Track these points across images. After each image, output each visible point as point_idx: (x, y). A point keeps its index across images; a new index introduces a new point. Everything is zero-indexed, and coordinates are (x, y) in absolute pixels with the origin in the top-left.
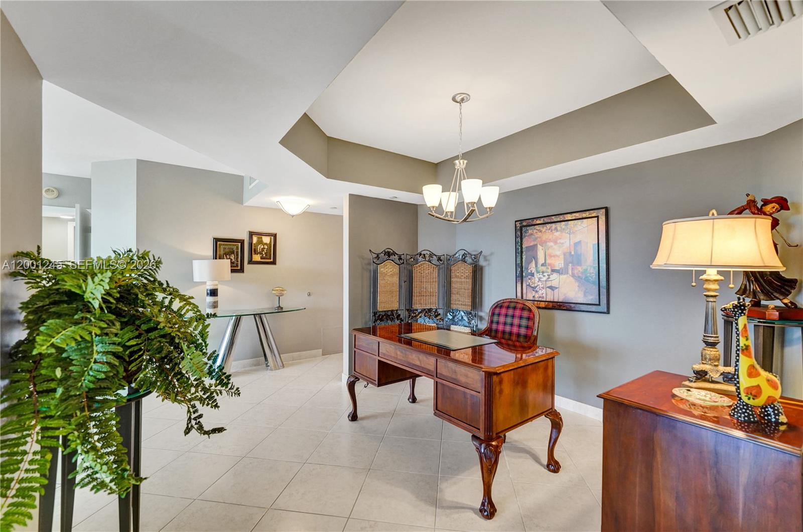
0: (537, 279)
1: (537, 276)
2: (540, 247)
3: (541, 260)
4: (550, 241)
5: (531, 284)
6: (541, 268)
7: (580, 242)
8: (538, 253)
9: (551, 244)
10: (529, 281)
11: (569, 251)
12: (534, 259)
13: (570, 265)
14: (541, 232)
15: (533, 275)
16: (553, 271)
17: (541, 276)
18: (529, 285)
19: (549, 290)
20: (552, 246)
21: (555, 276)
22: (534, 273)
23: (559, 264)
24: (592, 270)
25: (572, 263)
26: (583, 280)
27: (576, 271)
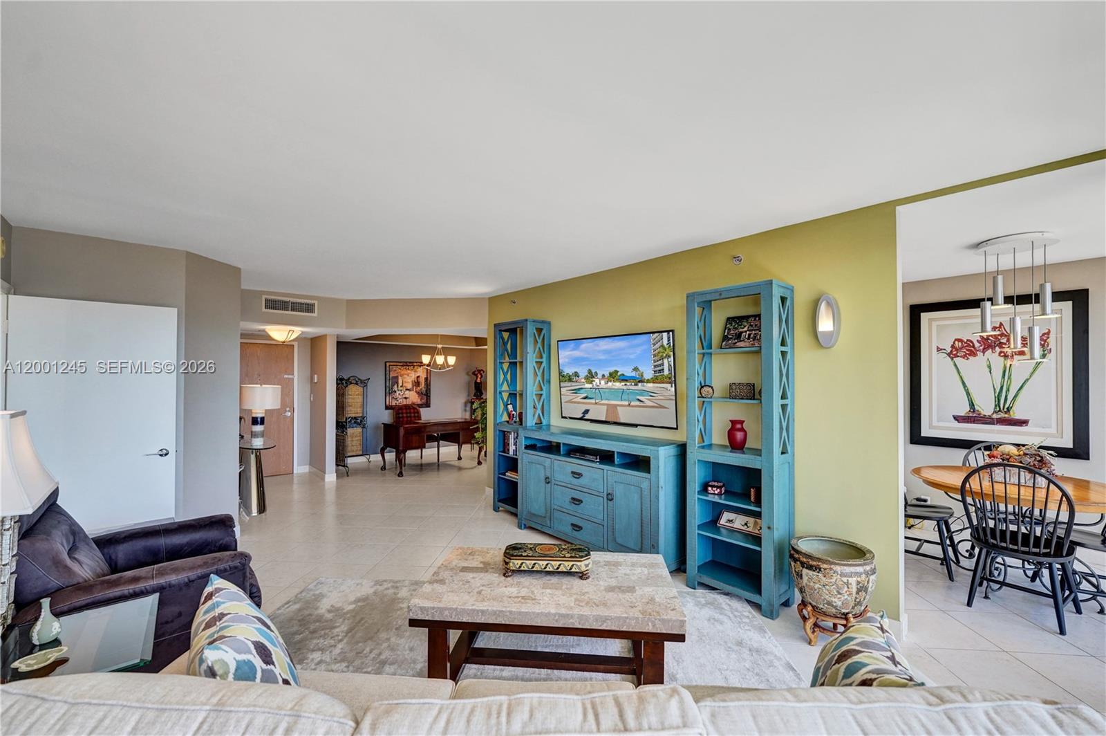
1: (398, 393)
2: (400, 377)
3: (400, 384)
4: (405, 374)
6: (400, 388)
8: (399, 380)
9: (406, 376)
10: (394, 395)
11: (414, 380)
12: (397, 383)
14: (401, 369)
15: (395, 392)
16: (407, 389)
17: (400, 392)
18: (393, 397)
19: (404, 400)
21: (407, 392)
23: (410, 386)
24: (424, 389)
25: (416, 385)
26: (420, 393)
27: (417, 390)
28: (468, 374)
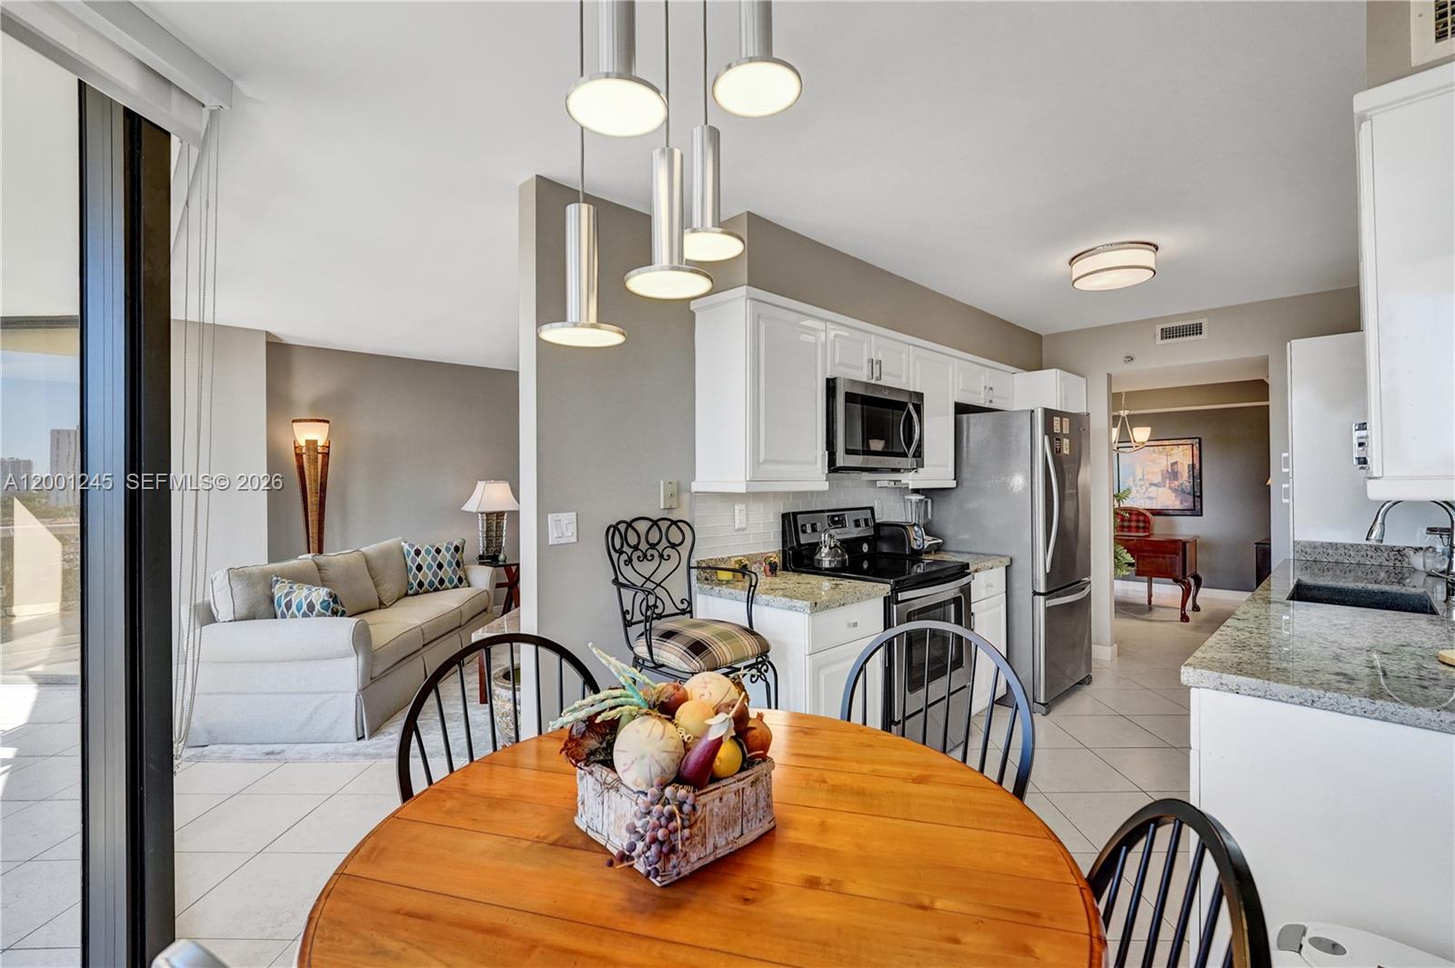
3: (1139, 475)
7: (1176, 463)
9: (1150, 464)
11: (1166, 469)
12: (1132, 474)
13: (1168, 480)
17: (1138, 488)
19: (1147, 501)
21: (1153, 488)
23: (1158, 479)
24: (1187, 484)
25: (1170, 478)
26: (1179, 491)
27: (1173, 485)
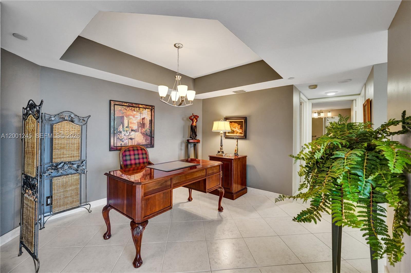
0: (123, 135)
1: (123, 133)
2: (125, 118)
3: (126, 125)
4: (131, 115)
5: (119, 137)
6: (126, 129)
7: (144, 118)
8: (124, 121)
9: (132, 117)
10: (119, 136)
11: (140, 121)
12: (122, 123)
13: (140, 128)
14: (126, 110)
15: (121, 132)
16: (132, 130)
17: (126, 133)
18: (118, 138)
19: (130, 140)
20: (131, 118)
21: (133, 133)
22: (121, 131)
23: (135, 127)
24: (148, 130)
25: (141, 127)
26: (145, 135)
27: (142, 131)
28: (183, 119)
